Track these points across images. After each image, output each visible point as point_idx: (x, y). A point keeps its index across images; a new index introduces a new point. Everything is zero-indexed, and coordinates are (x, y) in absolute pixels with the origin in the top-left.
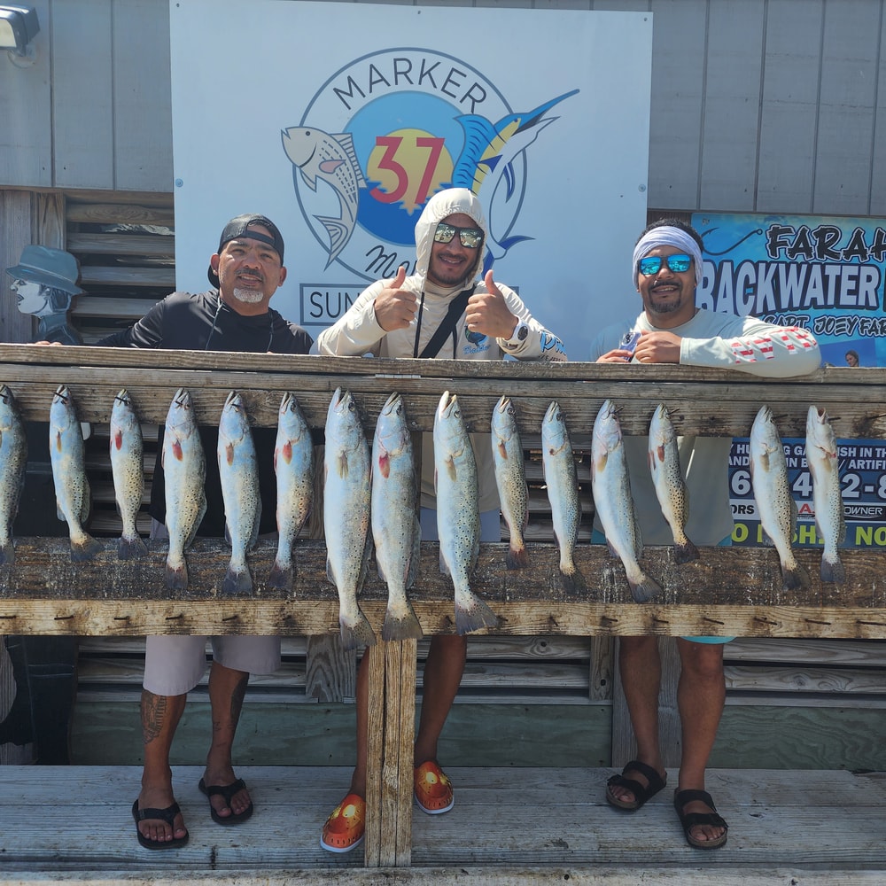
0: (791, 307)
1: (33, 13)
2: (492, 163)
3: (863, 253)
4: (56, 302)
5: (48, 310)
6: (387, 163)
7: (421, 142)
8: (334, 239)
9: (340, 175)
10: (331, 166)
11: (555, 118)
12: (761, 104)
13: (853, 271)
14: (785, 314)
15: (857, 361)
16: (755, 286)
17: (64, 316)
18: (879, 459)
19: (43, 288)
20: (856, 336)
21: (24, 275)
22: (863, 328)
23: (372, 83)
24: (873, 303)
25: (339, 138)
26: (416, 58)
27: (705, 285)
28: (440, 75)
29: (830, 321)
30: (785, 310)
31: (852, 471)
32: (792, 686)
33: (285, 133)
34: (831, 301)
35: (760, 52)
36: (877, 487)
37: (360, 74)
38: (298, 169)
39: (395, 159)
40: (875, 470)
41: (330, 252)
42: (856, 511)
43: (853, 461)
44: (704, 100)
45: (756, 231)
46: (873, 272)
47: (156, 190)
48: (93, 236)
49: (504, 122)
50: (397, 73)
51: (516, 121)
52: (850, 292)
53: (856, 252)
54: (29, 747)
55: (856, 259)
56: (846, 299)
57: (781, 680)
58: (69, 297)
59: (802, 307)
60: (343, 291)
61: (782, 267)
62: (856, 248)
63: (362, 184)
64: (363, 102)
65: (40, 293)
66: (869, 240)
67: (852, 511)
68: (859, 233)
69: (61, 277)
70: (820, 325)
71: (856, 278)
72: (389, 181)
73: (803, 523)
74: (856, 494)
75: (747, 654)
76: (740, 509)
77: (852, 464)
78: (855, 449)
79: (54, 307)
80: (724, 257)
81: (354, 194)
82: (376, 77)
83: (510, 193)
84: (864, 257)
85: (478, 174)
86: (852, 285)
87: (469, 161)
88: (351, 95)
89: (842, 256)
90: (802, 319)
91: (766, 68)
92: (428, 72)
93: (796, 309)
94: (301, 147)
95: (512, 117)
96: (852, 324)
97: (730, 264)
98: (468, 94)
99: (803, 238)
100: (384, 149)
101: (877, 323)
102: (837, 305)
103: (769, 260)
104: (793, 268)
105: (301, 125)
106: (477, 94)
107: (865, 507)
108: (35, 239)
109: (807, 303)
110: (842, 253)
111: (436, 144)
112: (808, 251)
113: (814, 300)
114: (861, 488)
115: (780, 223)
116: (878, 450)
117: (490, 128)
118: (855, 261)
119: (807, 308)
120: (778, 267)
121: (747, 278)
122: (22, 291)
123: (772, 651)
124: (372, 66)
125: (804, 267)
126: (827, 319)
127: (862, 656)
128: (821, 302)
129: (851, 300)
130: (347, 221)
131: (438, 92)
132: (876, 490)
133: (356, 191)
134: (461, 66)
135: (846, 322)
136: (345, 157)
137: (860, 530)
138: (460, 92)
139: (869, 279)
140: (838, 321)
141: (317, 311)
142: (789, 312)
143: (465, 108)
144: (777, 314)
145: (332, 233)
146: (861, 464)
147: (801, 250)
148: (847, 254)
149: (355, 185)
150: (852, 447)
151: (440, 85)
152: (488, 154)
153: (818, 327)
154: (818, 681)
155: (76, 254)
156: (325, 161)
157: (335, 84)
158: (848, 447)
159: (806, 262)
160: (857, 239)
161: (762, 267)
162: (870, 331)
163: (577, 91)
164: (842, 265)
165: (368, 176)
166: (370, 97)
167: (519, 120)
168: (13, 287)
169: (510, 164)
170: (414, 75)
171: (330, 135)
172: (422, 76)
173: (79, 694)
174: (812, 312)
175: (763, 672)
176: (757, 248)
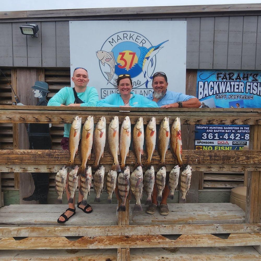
0: (222, 92)
1: (37, 26)
2: (148, 58)
3: (240, 79)
4: (43, 95)
5: (41, 96)
6: (122, 59)
7: (130, 54)
8: (109, 78)
9: (110, 62)
10: (108, 60)
11: (163, 47)
12: (214, 43)
13: (238, 83)
14: (221, 94)
15: (239, 106)
16: (213, 87)
17: (45, 98)
18: (245, 130)
19: (40, 91)
20: (239, 99)
21: (36, 88)
22: (240, 97)
23: (118, 40)
24: (243, 91)
25: (110, 53)
26: (129, 33)
27: (201, 87)
28: (134, 37)
29: (232, 96)
30: (221, 93)
31: (238, 133)
32: (224, 187)
33: (97, 52)
34: (232, 91)
35: (213, 30)
36: (244, 137)
37: (115, 38)
38: (100, 61)
39: (124, 58)
40: (244, 133)
41: (108, 81)
42: (239, 143)
43: (238, 130)
44: (200, 42)
45: (213, 74)
46: (242, 83)
47: (66, 67)
48: (51, 78)
49: (150, 48)
50: (124, 37)
51: (153, 48)
52: (237, 89)
53: (238, 79)
54: (38, 201)
55: (238, 80)
56: (236, 90)
57: (221, 185)
58: (46, 93)
59: (225, 92)
60: (111, 90)
61: (220, 83)
62: (238, 78)
63: (116, 64)
64: (116, 44)
65: (39, 92)
66: (241, 76)
67: (238, 143)
68: (239, 74)
69: (45, 89)
70: (230, 97)
71: (238, 85)
72: (122, 63)
73: (226, 146)
74: (239, 139)
75: (212, 179)
76: (210, 143)
77: (238, 131)
78: (239, 127)
79: (43, 96)
80: (206, 80)
81: (114, 67)
82: (119, 38)
83: (152, 66)
84: (240, 80)
85: (144, 61)
86: (237, 87)
87: (142, 58)
88: (113, 43)
89: (235, 80)
90: (225, 95)
91: (215, 34)
92: (132, 37)
93: (224, 93)
94: (101, 56)
95: (152, 47)
96: (237, 97)
97: (207, 82)
98: (141, 42)
99: (225, 75)
100: (121, 55)
101: (244, 96)
102: (234, 92)
103: (217, 81)
104: (223, 83)
105: (101, 50)
106: (143, 41)
107: (241, 142)
108: (37, 79)
109: (226, 91)
110: (235, 79)
111: (134, 54)
112: (226, 79)
113: (228, 91)
114: (240, 137)
115: (219, 72)
116: (245, 128)
117: (147, 50)
118: (238, 81)
119: (227, 93)
120: (219, 83)
121: (211, 85)
122: (35, 92)
123: (219, 178)
124: (118, 36)
125: (226, 83)
126: (231, 95)
127: (241, 179)
128: (230, 91)
129: (237, 91)
130: (112, 73)
131: (134, 41)
132: (244, 138)
133: (114, 66)
134: (140, 35)
135: (236, 96)
136: (111, 58)
137: (240, 148)
138: (139, 41)
139: (242, 85)
140: (234, 96)
141: (105, 95)
142: (222, 94)
143: (141, 45)
144: (219, 94)
145: (109, 76)
146: (240, 131)
147: (225, 78)
148: (236, 79)
149: (114, 64)
150: (238, 127)
151: (134, 40)
152: (146, 56)
153: (229, 97)
154: (230, 185)
155: (47, 82)
156: (107, 59)
157: (109, 40)
158: (237, 127)
159: (226, 81)
160: (239, 76)
161: (215, 83)
162: (242, 98)
163: (168, 40)
164: (235, 82)
165: (117, 62)
166: (117, 43)
167: (154, 48)
168: (33, 91)
169: (152, 59)
170: (128, 37)
171: (108, 52)
172: (130, 37)
173: (50, 189)
174: (227, 94)
175: (217, 183)
176: (214, 78)
